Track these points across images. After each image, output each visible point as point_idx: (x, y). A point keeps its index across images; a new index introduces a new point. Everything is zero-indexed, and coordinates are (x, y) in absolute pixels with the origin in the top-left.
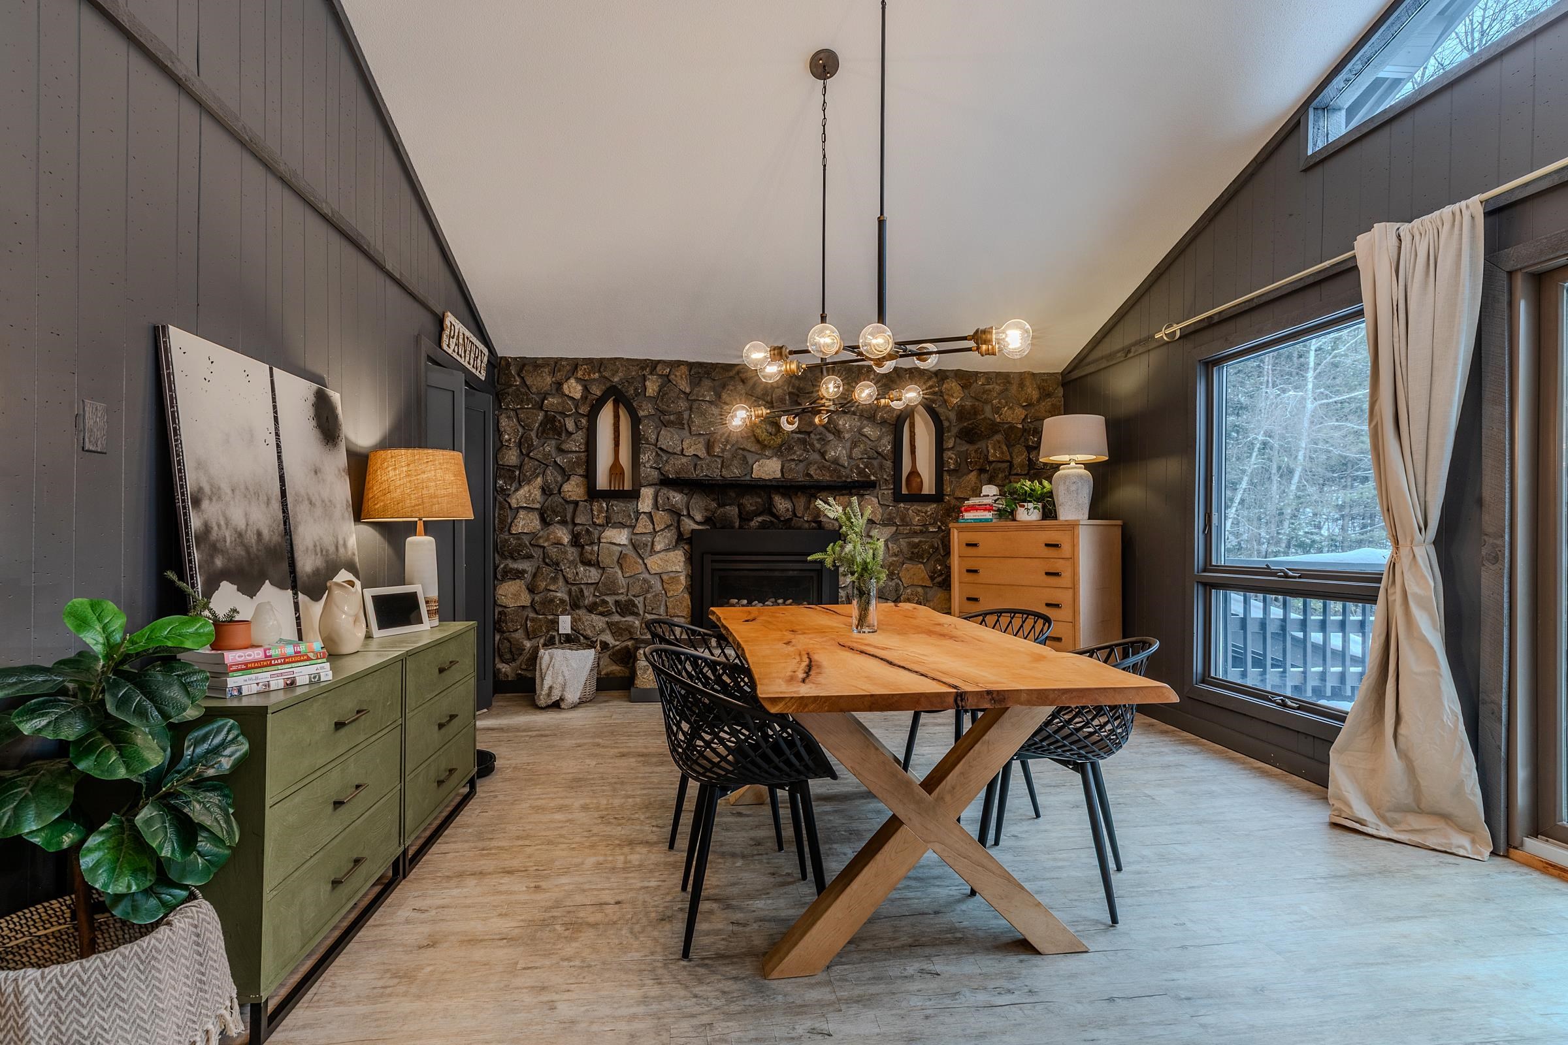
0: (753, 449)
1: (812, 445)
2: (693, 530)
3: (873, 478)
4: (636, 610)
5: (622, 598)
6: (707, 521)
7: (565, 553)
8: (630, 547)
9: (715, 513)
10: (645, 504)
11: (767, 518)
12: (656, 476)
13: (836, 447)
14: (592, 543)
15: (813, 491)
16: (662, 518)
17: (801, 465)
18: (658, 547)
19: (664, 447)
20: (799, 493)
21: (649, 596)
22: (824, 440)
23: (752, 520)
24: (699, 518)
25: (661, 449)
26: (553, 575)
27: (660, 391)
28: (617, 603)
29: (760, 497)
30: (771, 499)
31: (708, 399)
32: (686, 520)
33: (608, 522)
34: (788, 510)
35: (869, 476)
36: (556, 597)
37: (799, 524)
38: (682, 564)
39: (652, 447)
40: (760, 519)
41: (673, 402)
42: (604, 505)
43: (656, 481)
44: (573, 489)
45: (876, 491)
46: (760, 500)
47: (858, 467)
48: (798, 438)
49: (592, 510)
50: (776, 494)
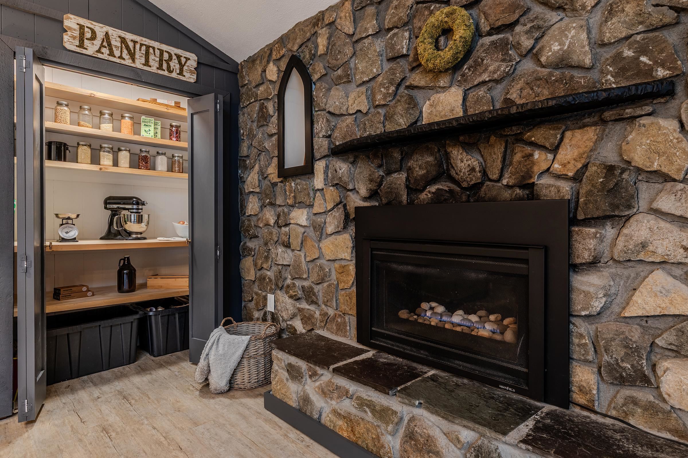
0: (422, 83)
1: (517, 46)
2: (357, 209)
3: (661, 73)
4: (315, 300)
5: (306, 284)
6: (373, 195)
7: (271, 233)
8: (312, 229)
9: (380, 184)
10: (318, 181)
11: (443, 186)
12: (326, 147)
13: (563, 32)
14: (287, 225)
15: (515, 130)
16: (332, 194)
17: (500, 87)
18: (330, 229)
19: (331, 110)
20: (493, 139)
21: (325, 285)
22: (539, 28)
23: (424, 188)
24: (363, 191)
25: (329, 112)
26: (266, 254)
27: (329, 43)
28: (303, 287)
29: (432, 154)
30: (447, 156)
31: (370, 32)
32: (352, 196)
33: (298, 204)
34: (473, 170)
35: (650, 70)
36: (267, 275)
37: (494, 193)
38: (349, 250)
39: (323, 113)
40: (433, 188)
41: (340, 52)
42: (293, 185)
43: (326, 152)
44: (272, 170)
45: (674, 104)
46: (430, 159)
47: (618, 57)
48: (493, 43)
49: (285, 191)
50: (455, 145)
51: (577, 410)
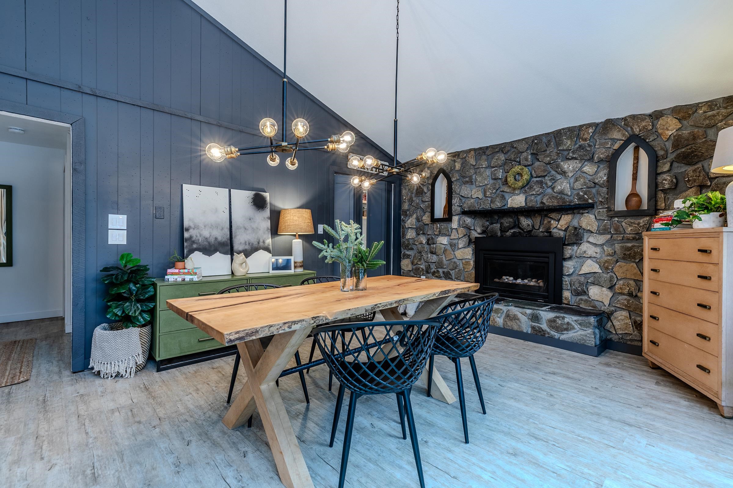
0: (508, 191)
1: (546, 184)
2: (476, 237)
3: (590, 201)
4: (451, 277)
5: (445, 270)
6: (483, 232)
7: (424, 247)
8: (449, 246)
9: (488, 228)
10: (455, 224)
11: (516, 230)
12: (459, 210)
13: (562, 183)
14: (434, 244)
15: (545, 213)
16: (462, 231)
17: (539, 197)
18: (460, 246)
19: (463, 195)
20: (537, 215)
21: (457, 270)
22: (554, 179)
23: (508, 231)
24: (479, 231)
25: (461, 196)
26: (419, 257)
27: (462, 166)
28: (443, 272)
29: (512, 218)
30: (518, 220)
31: (484, 166)
32: (473, 232)
33: (441, 234)
34: (529, 225)
35: (587, 200)
36: (420, 267)
37: (537, 234)
38: (471, 255)
39: (458, 195)
40: (512, 231)
41: (467, 171)
42: (438, 225)
43: (459, 213)
44: (426, 218)
45: (594, 210)
46: (511, 220)
47: (578, 194)
48: (537, 181)
49: (434, 228)
50: (522, 216)
51: (564, 305)
